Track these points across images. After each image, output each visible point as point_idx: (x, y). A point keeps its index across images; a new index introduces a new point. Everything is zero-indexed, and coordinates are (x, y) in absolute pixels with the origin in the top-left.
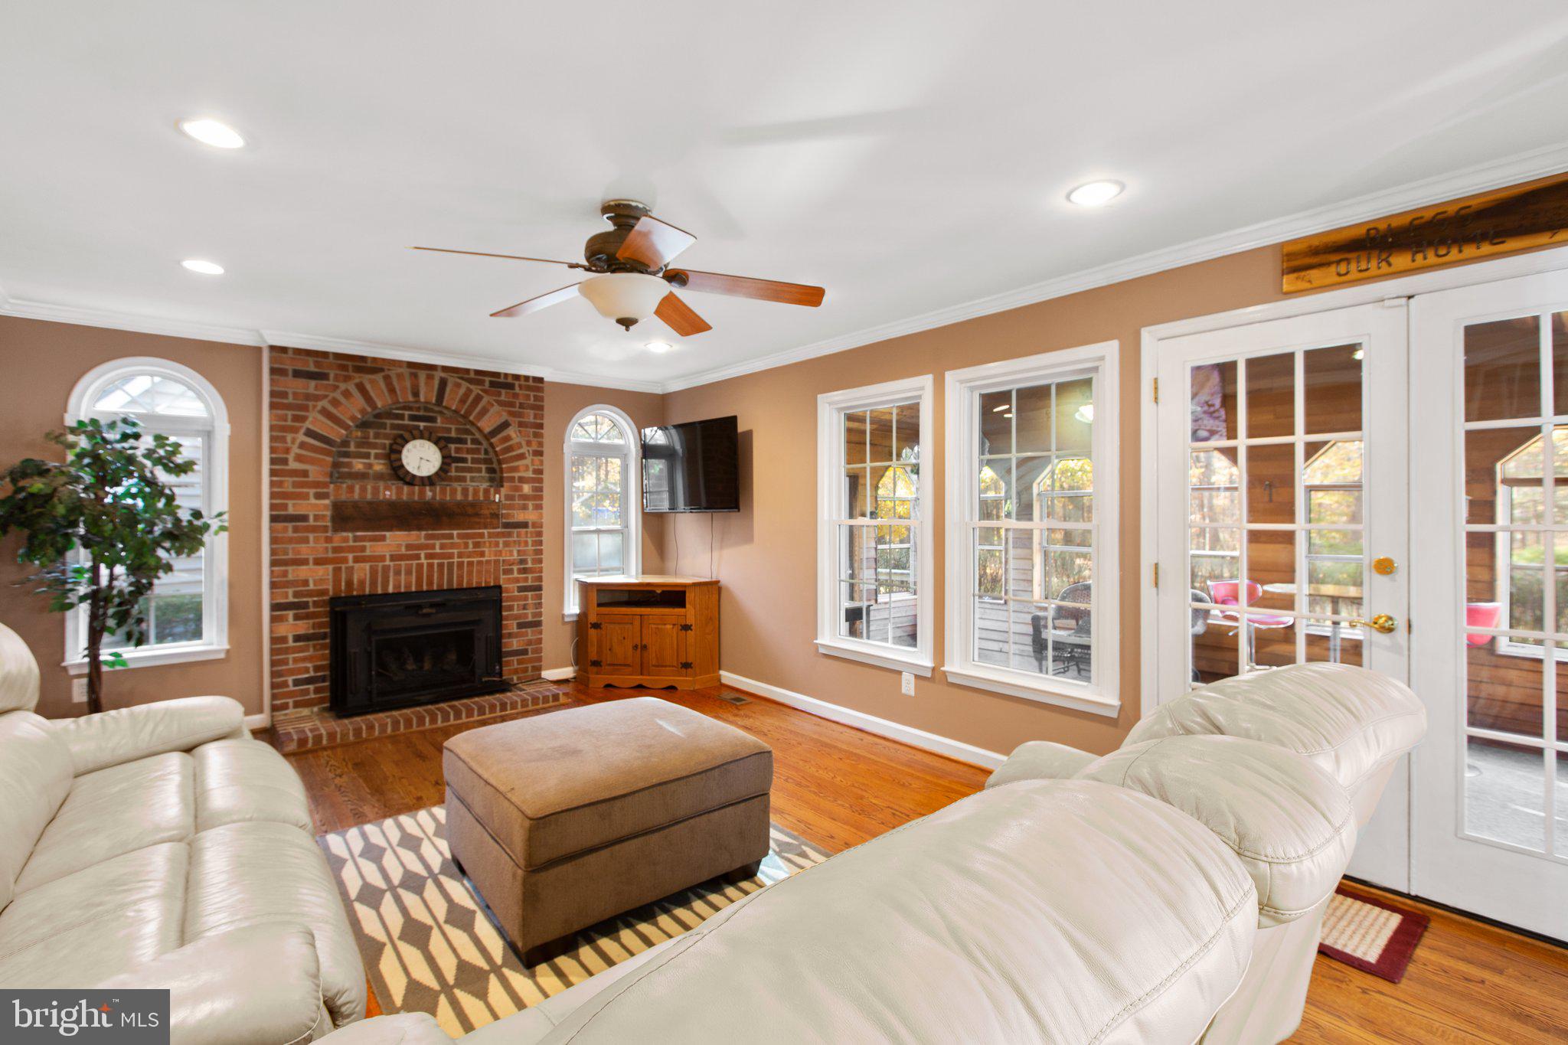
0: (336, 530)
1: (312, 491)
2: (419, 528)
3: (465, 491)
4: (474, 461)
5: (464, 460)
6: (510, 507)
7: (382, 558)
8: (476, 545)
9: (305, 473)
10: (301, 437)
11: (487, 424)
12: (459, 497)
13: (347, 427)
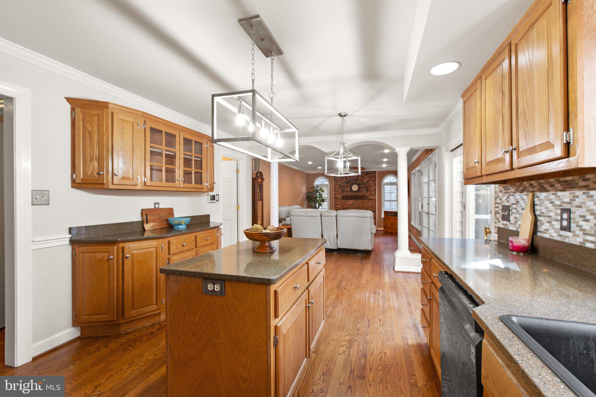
0: (342, 200)
1: (339, 194)
2: (354, 200)
3: (362, 193)
4: (364, 188)
5: (362, 188)
6: (370, 196)
7: (348, 205)
8: (363, 203)
9: (338, 191)
10: (338, 186)
11: (365, 181)
12: (361, 194)
13: (343, 184)
